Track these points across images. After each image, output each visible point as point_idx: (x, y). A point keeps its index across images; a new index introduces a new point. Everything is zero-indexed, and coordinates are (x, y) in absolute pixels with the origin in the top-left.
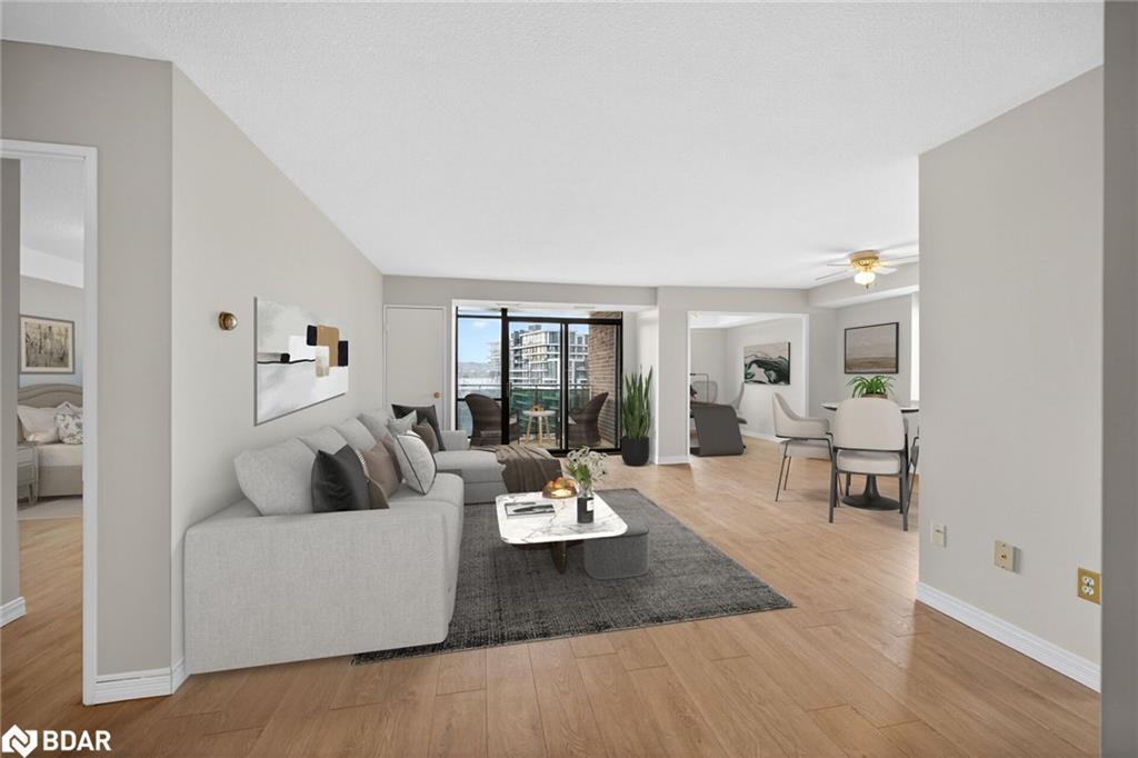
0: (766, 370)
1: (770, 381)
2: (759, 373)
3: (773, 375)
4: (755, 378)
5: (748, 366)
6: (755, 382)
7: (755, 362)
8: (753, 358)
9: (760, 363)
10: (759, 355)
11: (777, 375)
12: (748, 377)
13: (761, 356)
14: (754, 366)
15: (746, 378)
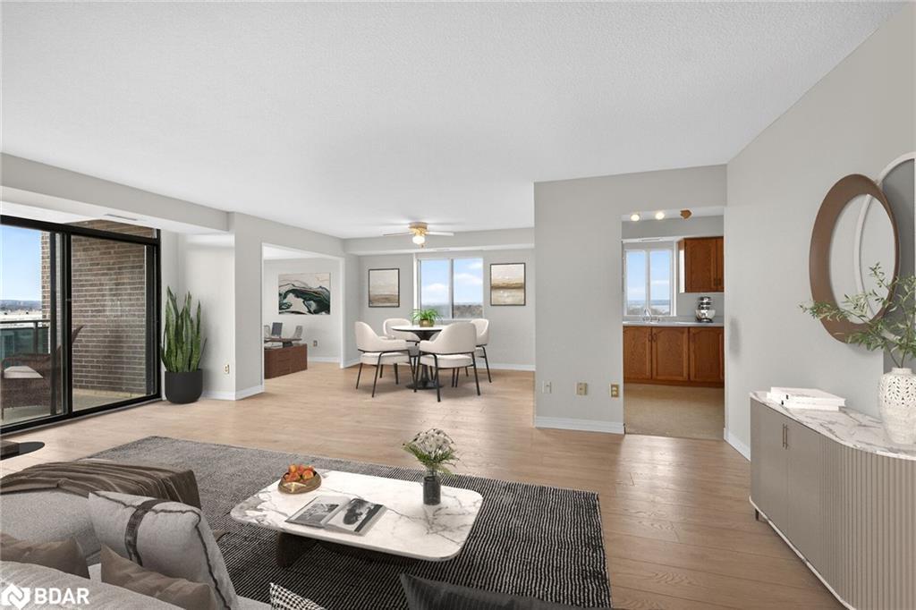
0: (305, 299)
1: (310, 312)
2: (298, 304)
3: (314, 306)
4: (292, 309)
5: (283, 296)
6: (293, 312)
7: (293, 291)
8: (292, 288)
9: (299, 293)
10: (296, 284)
11: (318, 305)
12: (283, 307)
13: (298, 285)
14: (291, 296)
15: (280, 308)
